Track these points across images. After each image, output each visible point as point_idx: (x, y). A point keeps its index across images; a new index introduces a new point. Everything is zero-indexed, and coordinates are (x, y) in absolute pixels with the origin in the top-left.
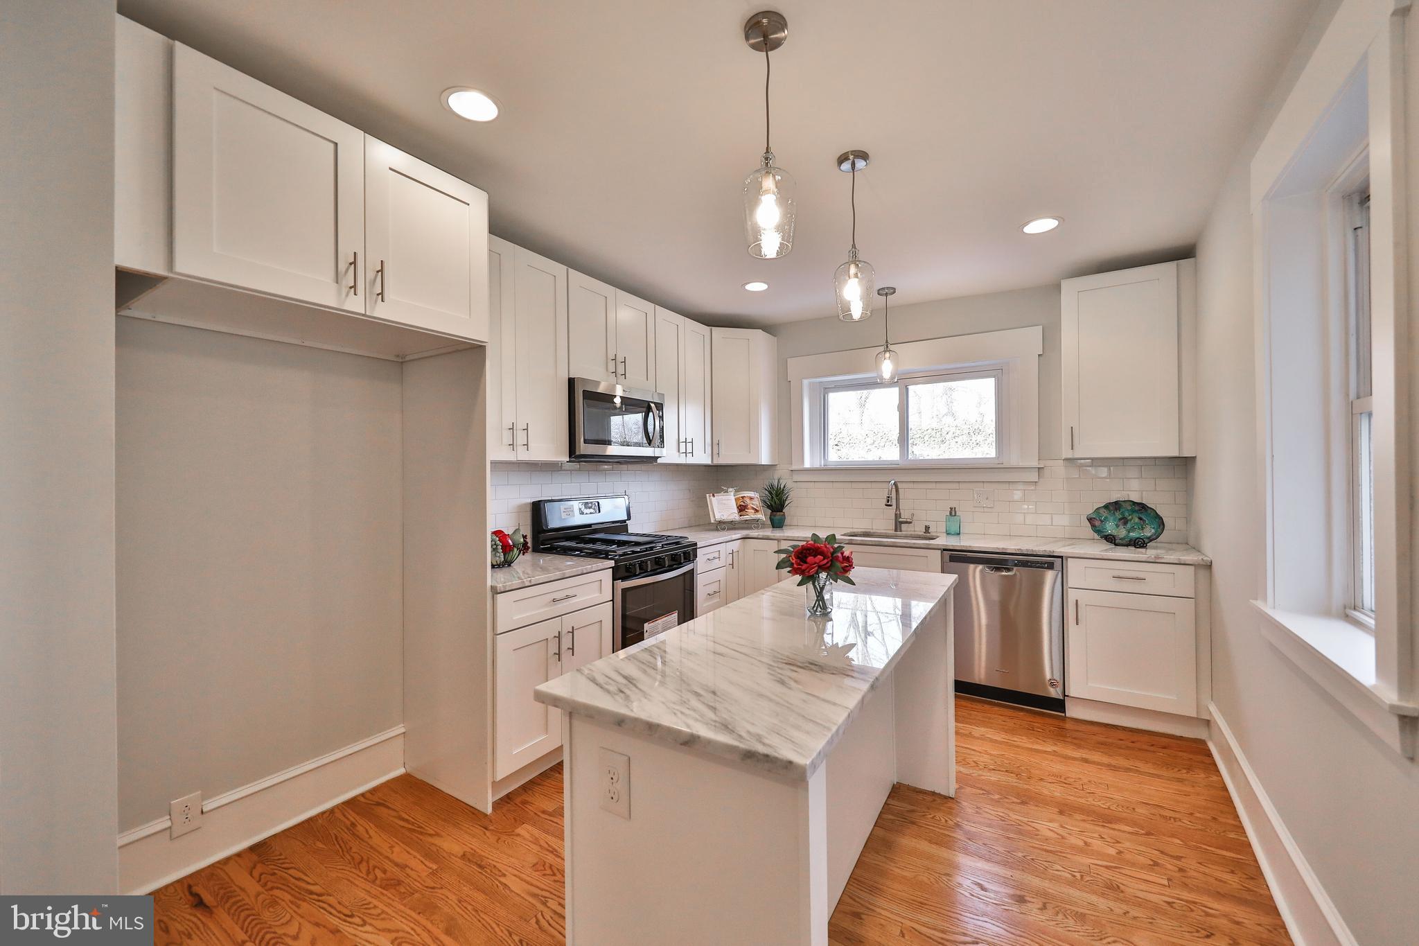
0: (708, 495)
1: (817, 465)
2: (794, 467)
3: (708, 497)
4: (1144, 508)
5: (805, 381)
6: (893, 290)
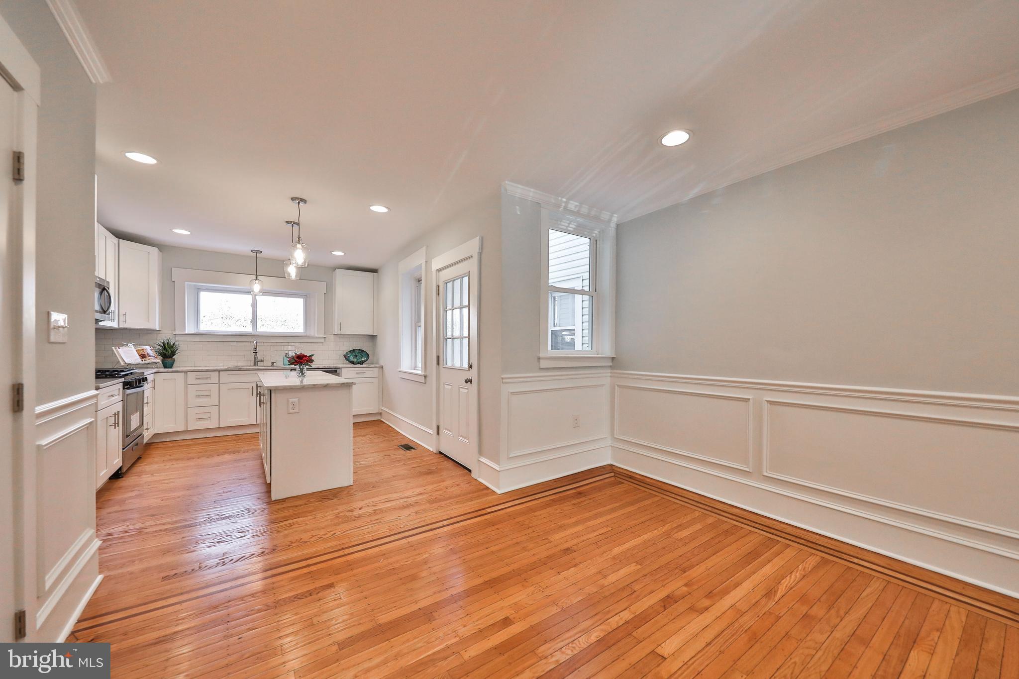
0: (113, 347)
1: (192, 331)
2: (177, 332)
3: (114, 349)
4: (362, 351)
5: (186, 283)
6: (261, 252)
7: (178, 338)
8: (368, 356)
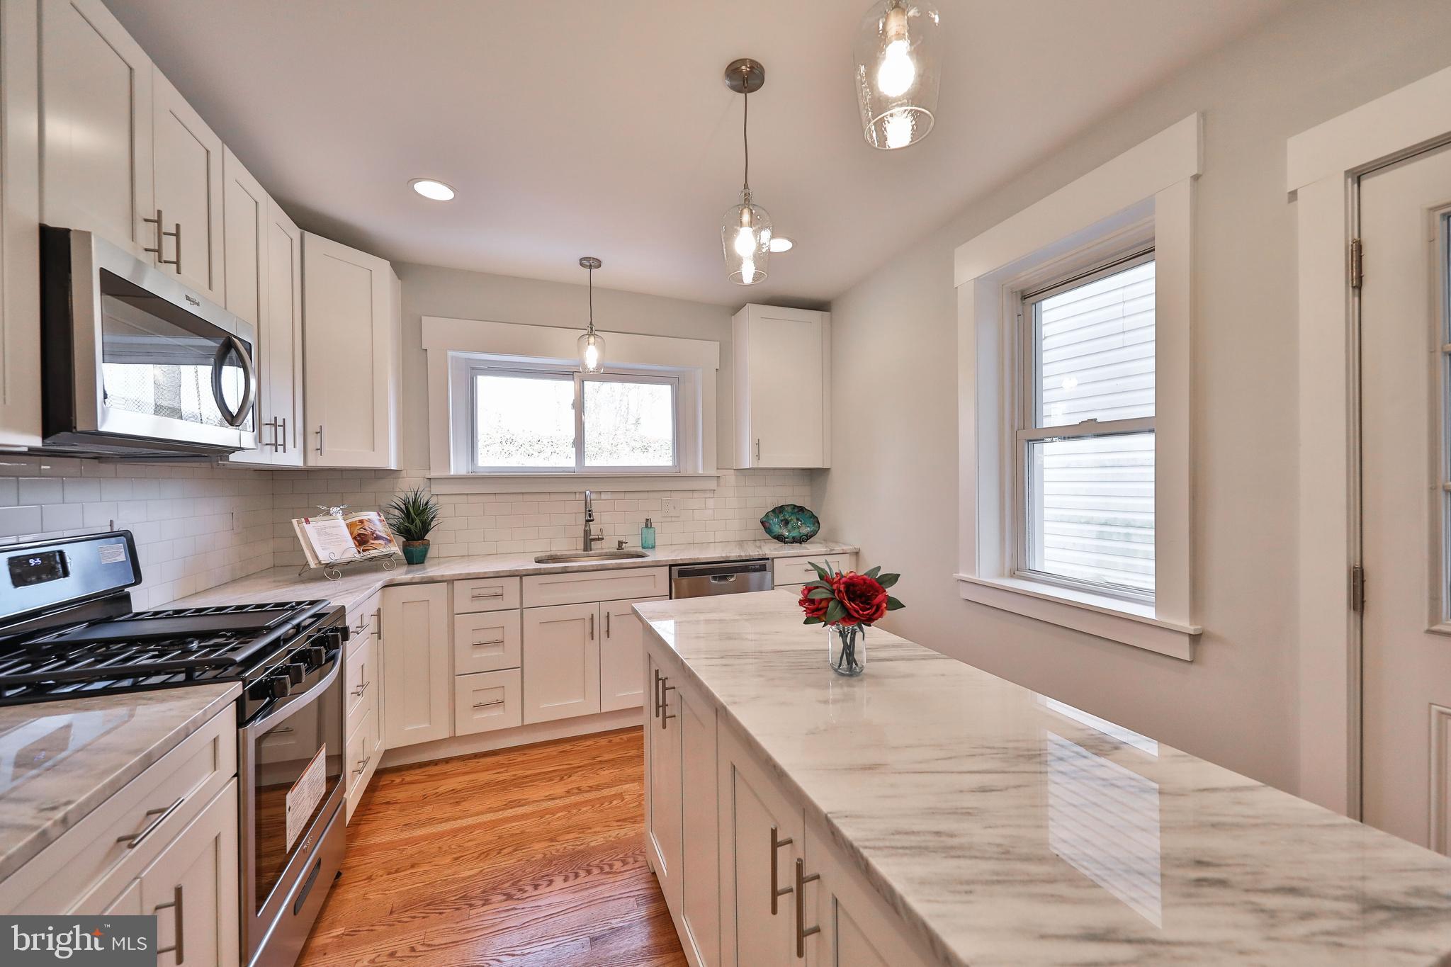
0: (294, 522)
1: (463, 471)
2: (433, 474)
3: (296, 526)
4: (801, 509)
5: (450, 353)
6: (598, 263)
7: (436, 489)
8: (816, 522)
